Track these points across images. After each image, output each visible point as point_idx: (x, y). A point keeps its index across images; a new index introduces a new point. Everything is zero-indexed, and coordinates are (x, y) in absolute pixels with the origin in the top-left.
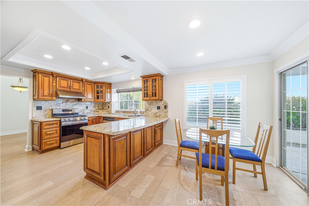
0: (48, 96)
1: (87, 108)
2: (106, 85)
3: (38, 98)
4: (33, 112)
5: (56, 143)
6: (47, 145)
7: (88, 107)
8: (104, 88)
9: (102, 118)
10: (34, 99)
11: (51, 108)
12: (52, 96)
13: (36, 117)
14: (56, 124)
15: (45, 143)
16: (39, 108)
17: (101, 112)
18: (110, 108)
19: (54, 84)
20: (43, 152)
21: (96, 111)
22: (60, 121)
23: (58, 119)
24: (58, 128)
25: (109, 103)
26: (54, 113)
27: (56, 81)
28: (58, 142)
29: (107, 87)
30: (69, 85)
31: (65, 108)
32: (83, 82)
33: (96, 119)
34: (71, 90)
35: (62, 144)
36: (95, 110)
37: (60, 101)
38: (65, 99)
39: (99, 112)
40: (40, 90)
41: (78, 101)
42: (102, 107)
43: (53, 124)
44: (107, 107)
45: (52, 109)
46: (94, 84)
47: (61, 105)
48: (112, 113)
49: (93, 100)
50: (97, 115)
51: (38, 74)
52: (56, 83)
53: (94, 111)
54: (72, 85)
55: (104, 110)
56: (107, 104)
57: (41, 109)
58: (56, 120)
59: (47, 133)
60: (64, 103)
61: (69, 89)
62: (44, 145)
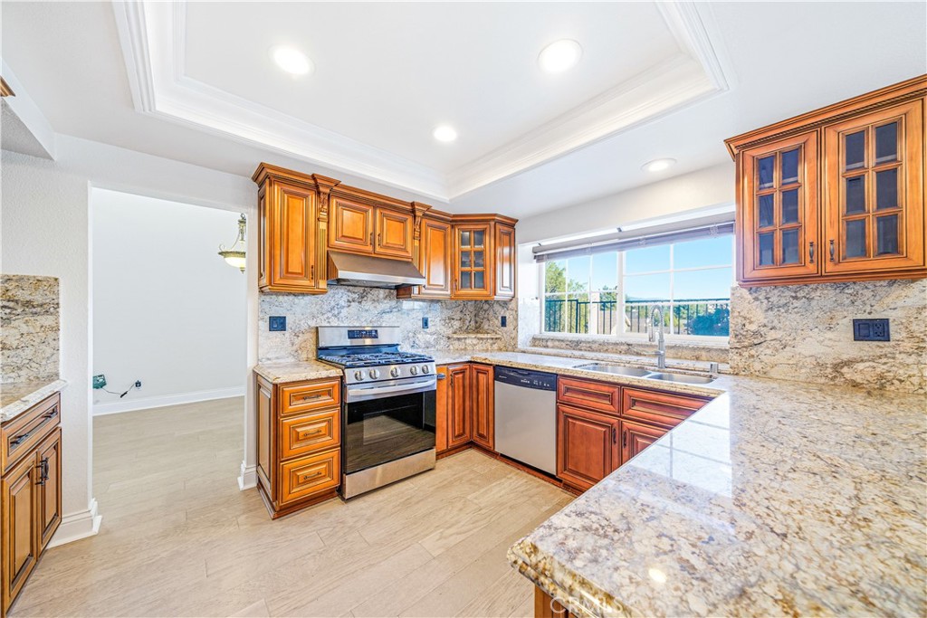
0: (303, 274)
1: (425, 323)
2: (498, 226)
3: (270, 284)
4: (258, 339)
5: (330, 473)
6: (299, 484)
7: (429, 320)
8: (488, 240)
9: (491, 370)
10: (261, 290)
11: (313, 324)
12: (314, 277)
13: (269, 359)
14: (329, 393)
15: (293, 473)
16: (278, 324)
17: (475, 341)
18: (510, 326)
19: (323, 226)
20: (283, 511)
21: (455, 336)
22: (342, 378)
23: (335, 372)
24: (336, 412)
25: (504, 304)
26: (322, 344)
27: (328, 214)
28: (336, 469)
29: (500, 238)
30: (370, 230)
31: (356, 324)
32: (415, 217)
33: (463, 372)
34: (378, 249)
35: (348, 479)
36: (449, 332)
37: (341, 295)
38: (356, 289)
39: (468, 341)
40: (278, 252)
41: (398, 297)
42: (476, 322)
43: (318, 395)
44: (498, 322)
45: (317, 328)
46: (453, 227)
47: (344, 312)
48: (520, 346)
49: (449, 292)
50: (468, 358)
51: (270, 185)
52: (328, 222)
53: (449, 338)
54: (378, 232)
55: (486, 336)
56: (497, 307)
57: (283, 328)
58: (328, 379)
59: (298, 430)
60: (352, 303)
61: (370, 248)
62: (286, 484)
